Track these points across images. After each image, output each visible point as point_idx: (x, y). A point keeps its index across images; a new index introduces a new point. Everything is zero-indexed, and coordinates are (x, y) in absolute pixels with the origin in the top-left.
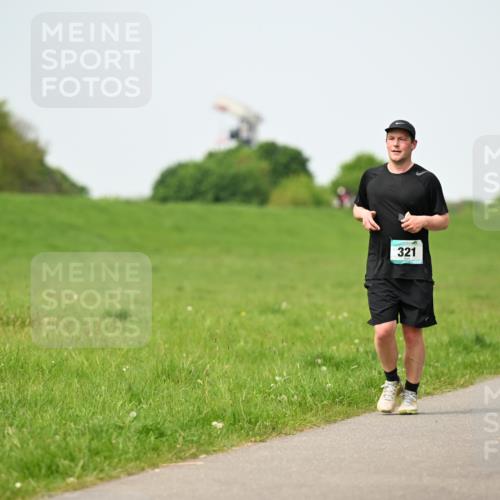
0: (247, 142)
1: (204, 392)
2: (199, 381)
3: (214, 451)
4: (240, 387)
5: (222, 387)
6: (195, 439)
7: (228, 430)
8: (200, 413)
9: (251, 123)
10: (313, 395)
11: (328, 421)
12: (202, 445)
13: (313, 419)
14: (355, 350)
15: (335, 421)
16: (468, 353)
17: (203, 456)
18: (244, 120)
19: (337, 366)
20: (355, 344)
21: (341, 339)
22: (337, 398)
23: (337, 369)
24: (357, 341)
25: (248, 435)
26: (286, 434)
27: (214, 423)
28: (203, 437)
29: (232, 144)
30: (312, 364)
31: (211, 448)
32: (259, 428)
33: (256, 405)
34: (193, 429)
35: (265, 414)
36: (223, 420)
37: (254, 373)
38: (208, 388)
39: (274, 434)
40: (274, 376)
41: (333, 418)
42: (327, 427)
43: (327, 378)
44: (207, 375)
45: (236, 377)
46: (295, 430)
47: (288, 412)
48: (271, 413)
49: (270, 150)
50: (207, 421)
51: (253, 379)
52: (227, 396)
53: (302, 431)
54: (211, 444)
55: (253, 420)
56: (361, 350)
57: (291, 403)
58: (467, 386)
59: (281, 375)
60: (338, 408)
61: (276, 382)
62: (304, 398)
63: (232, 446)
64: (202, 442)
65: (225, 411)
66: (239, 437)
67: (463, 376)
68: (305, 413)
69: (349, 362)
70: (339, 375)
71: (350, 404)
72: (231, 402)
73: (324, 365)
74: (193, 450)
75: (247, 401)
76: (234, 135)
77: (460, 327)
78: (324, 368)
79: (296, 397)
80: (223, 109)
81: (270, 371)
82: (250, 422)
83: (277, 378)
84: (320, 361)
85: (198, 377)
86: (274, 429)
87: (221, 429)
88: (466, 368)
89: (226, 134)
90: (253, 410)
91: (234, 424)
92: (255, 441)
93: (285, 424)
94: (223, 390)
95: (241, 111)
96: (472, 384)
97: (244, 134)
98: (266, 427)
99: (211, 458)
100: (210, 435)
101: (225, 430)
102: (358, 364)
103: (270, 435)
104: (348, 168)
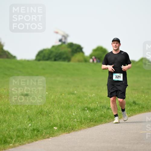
0: (64, 43)
1: (51, 118)
2: (50, 115)
3: (54, 136)
4: (62, 117)
5: (57, 116)
6: (48, 132)
7: (58, 130)
8: (50, 124)
9: (65, 37)
10: (84, 119)
11: (89, 127)
12: (51, 134)
13: (84, 126)
14: (97, 106)
15: (91, 127)
16: (131, 107)
17: (51, 138)
18: (63, 36)
19: (92, 110)
20: (97, 104)
21: (93, 102)
22: (91, 120)
23: (91, 111)
24: (97, 103)
25: (64, 131)
26: (76, 131)
27: (54, 128)
28: (51, 132)
29: (60, 43)
30: (84, 110)
31: (53, 135)
32: (68, 129)
33: (67, 122)
34: (48, 129)
35: (70, 125)
36: (57, 127)
37: (66, 112)
38: (52, 117)
39: (72, 131)
40: (72, 113)
41: (90, 126)
42: (88, 129)
43: (88, 114)
44: (52, 113)
45: (61, 114)
46: (79, 129)
47: (77, 124)
48: (71, 124)
49: (71, 45)
50: (52, 127)
51: (66, 114)
52: (58, 119)
53: (81, 130)
54: (54, 134)
55: (66, 127)
56: (99, 105)
57: (78, 122)
58: (130, 116)
59: (74, 113)
60: (92, 123)
61: (73, 115)
62: (81, 120)
63: (60, 134)
64: (51, 133)
65: (58, 124)
66: (62, 132)
67: (129, 113)
68: (82, 125)
69: (95, 109)
70: (92, 113)
71: (95, 122)
72: (59, 121)
73: (87, 110)
74: (48, 136)
75: (64, 121)
76: (60, 41)
77: (129, 98)
78: (88, 111)
79: (79, 120)
80: (57, 33)
81: (71, 112)
82: (65, 127)
83: (73, 114)
84: (86, 109)
85: (49, 114)
86: (72, 129)
87: (56, 129)
88: (130, 111)
89: (58, 40)
90: (66, 123)
91: (60, 128)
92: (67, 133)
93: (76, 128)
94: (57, 118)
95: (62, 33)
96: (132, 116)
97: (63, 40)
98: (70, 129)
99: (53, 138)
100: (53, 131)
101: (57, 130)
102: (98, 110)
103: (71, 131)
104: (95, 51)
